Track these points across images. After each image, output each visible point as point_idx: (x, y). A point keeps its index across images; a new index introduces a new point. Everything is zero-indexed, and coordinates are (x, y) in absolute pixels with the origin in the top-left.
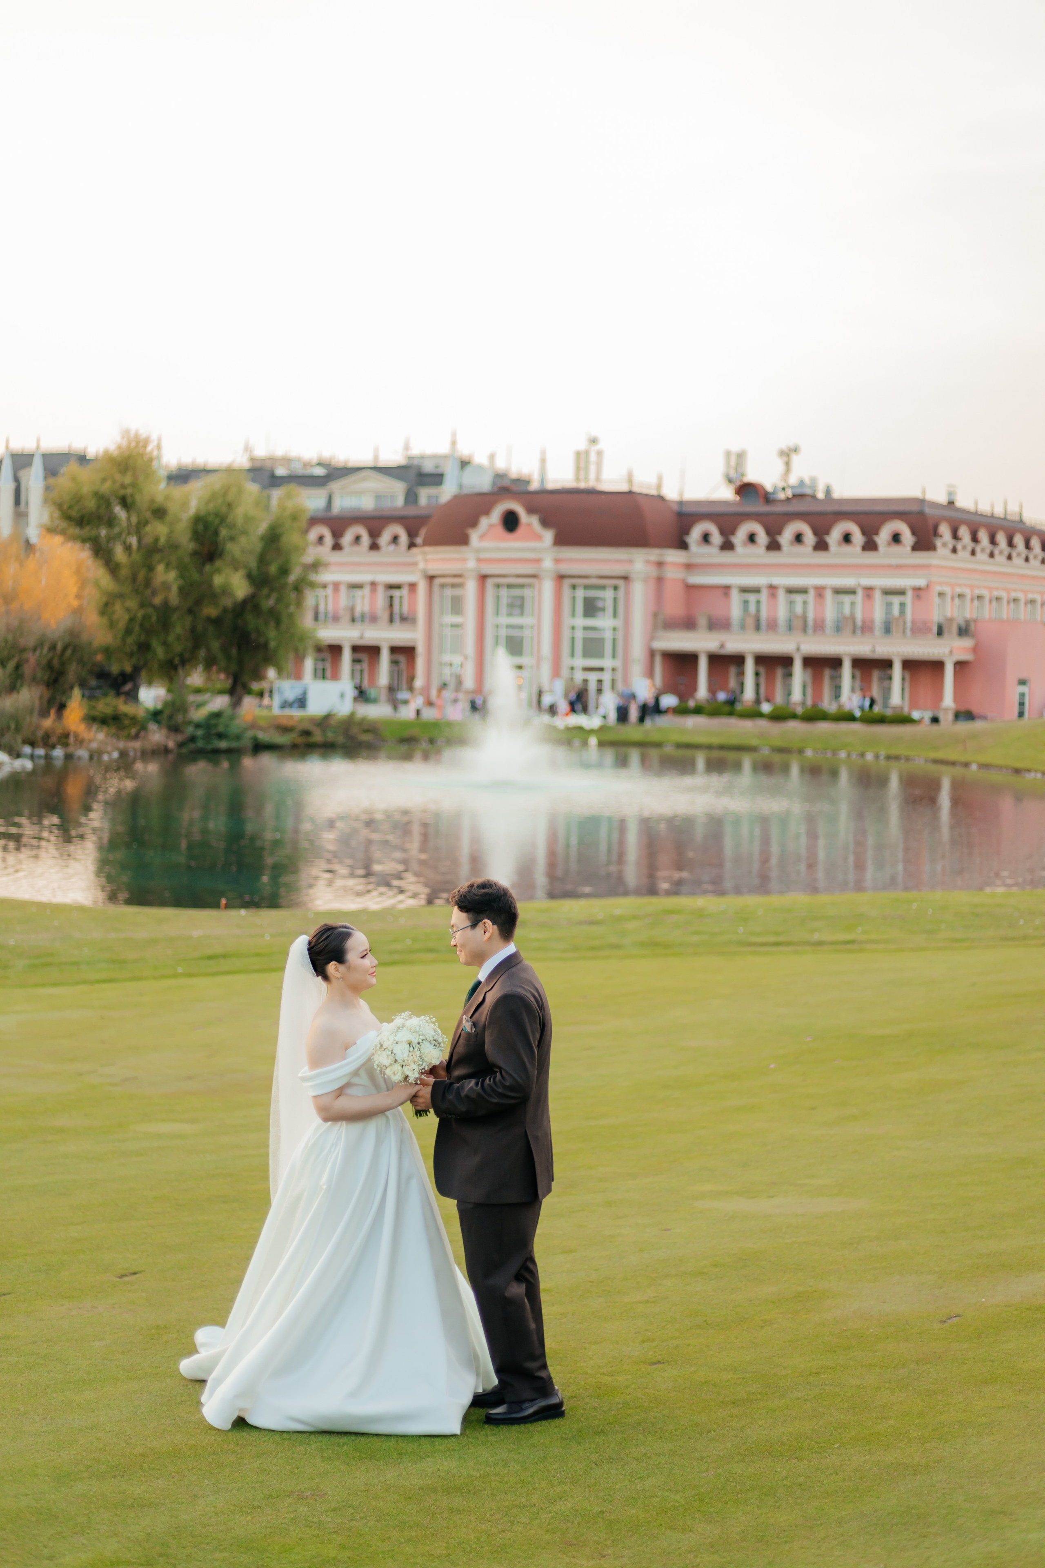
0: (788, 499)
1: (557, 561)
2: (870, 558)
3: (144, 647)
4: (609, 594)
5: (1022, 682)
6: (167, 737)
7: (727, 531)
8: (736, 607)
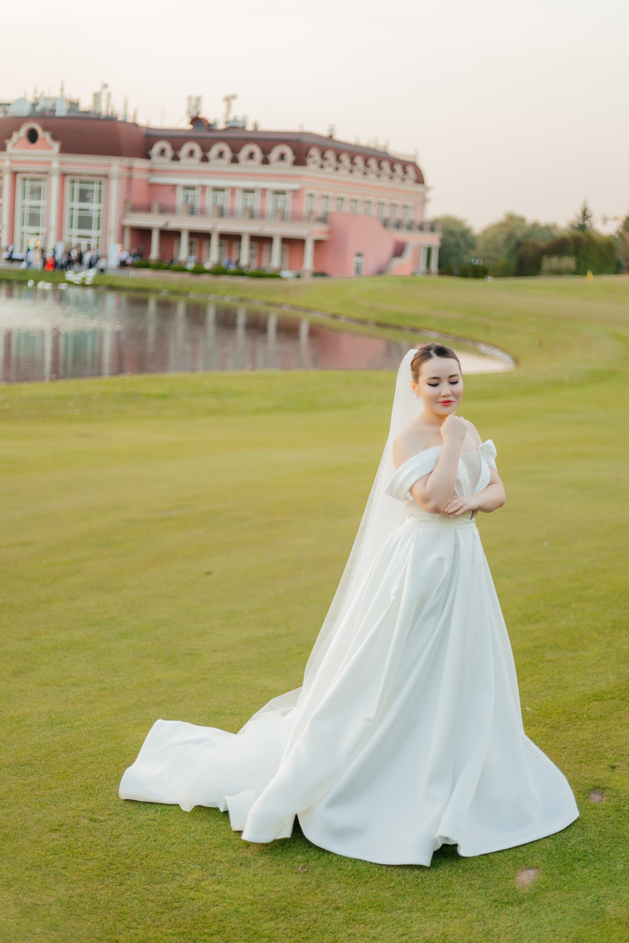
1: (62, 164)
2: (265, 169)
4: (96, 187)
5: (359, 255)
7: (176, 148)
8: (179, 199)
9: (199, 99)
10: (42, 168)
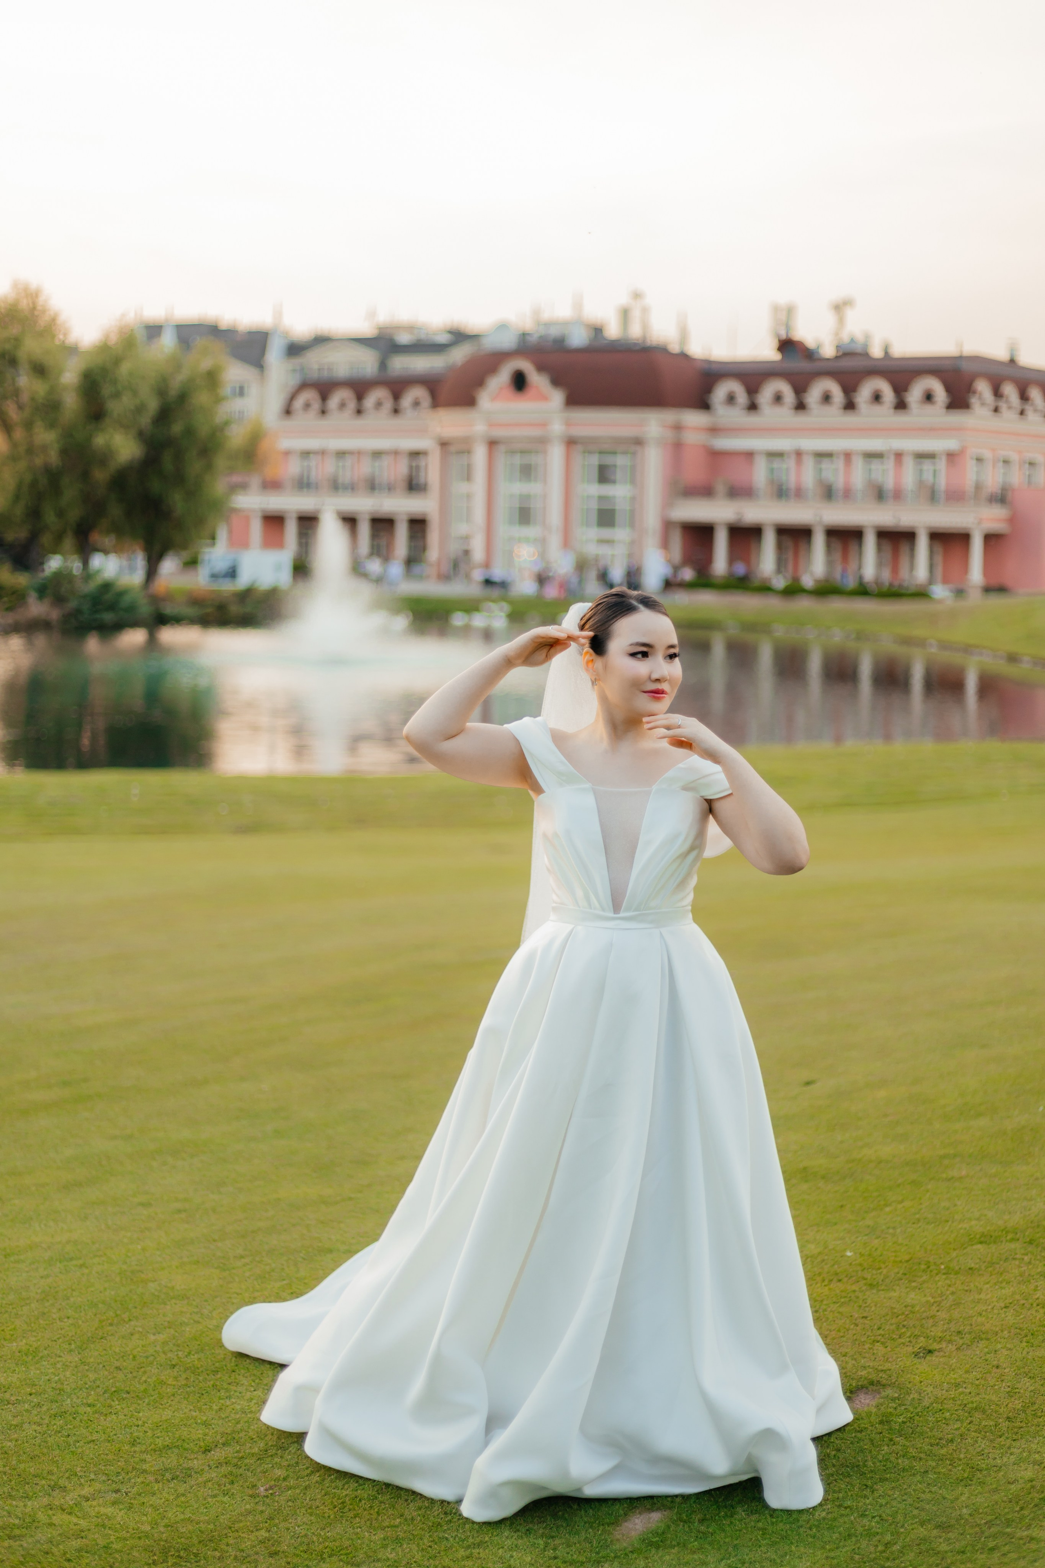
1: (568, 424)
4: (624, 460)
6: (51, 609)
7: (752, 390)
8: (760, 474)
9: (790, 311)
10: (535, 433)
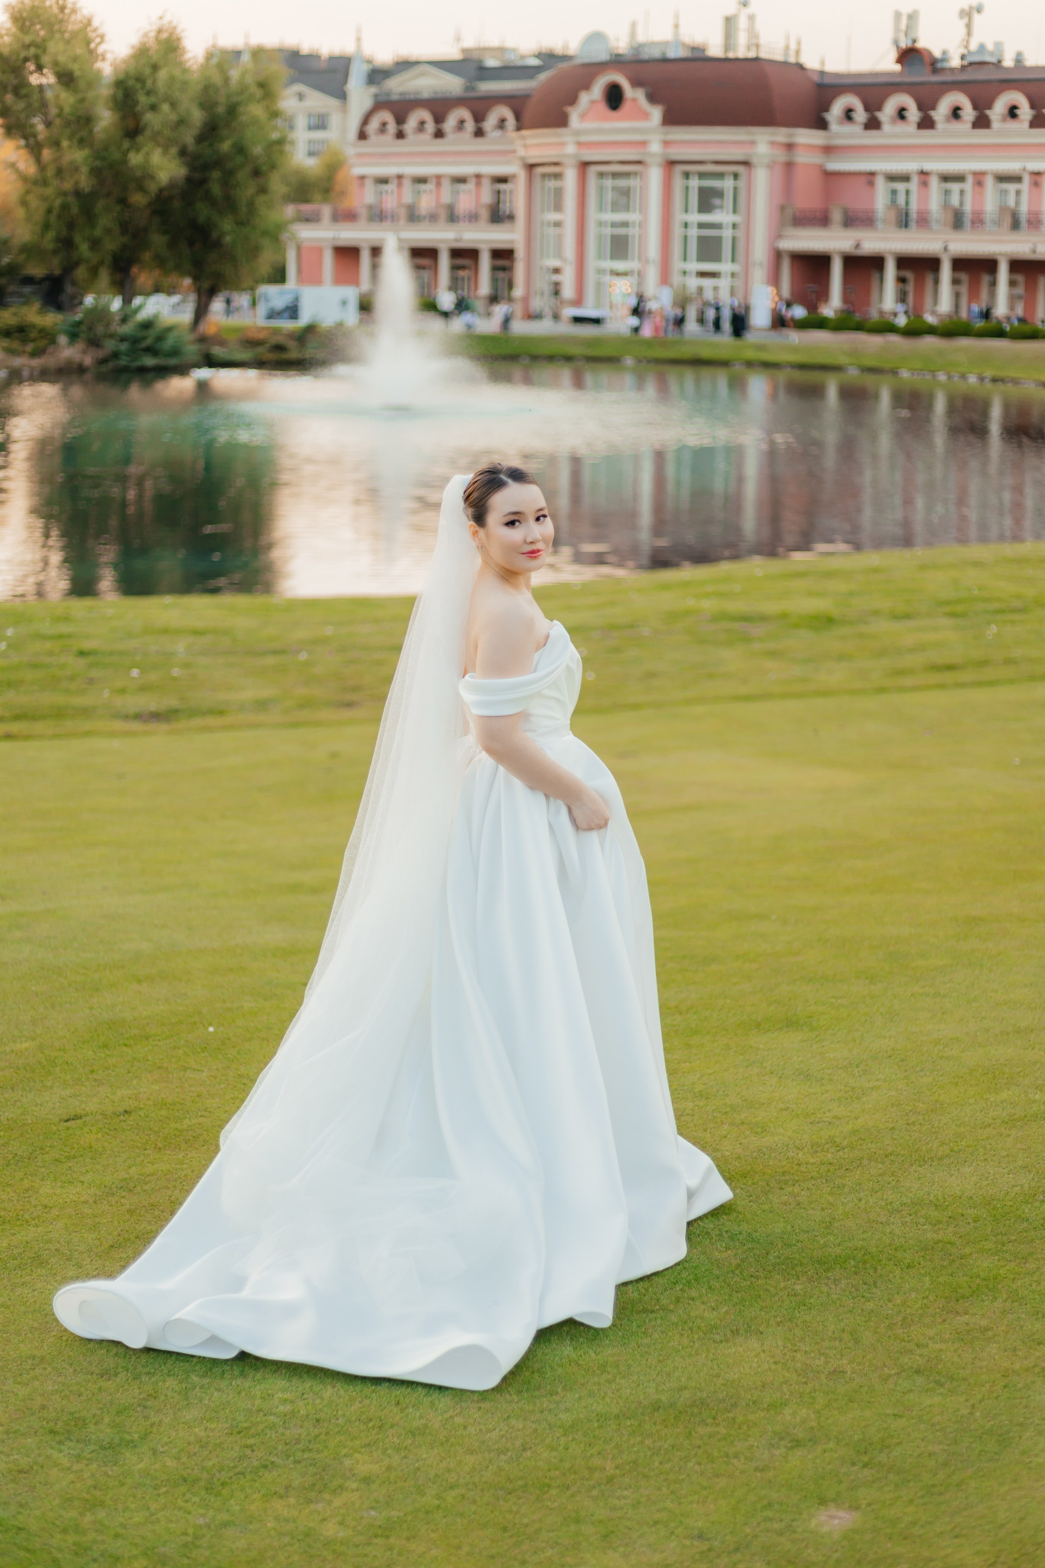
0: (963, 67)
1: (666, 143)
3: (67, 244)
4: (727, 184)
6: (84, 352)
7: (873, 106)
8: (880, 199)
9: (912, 17)
10: (631, 154)
